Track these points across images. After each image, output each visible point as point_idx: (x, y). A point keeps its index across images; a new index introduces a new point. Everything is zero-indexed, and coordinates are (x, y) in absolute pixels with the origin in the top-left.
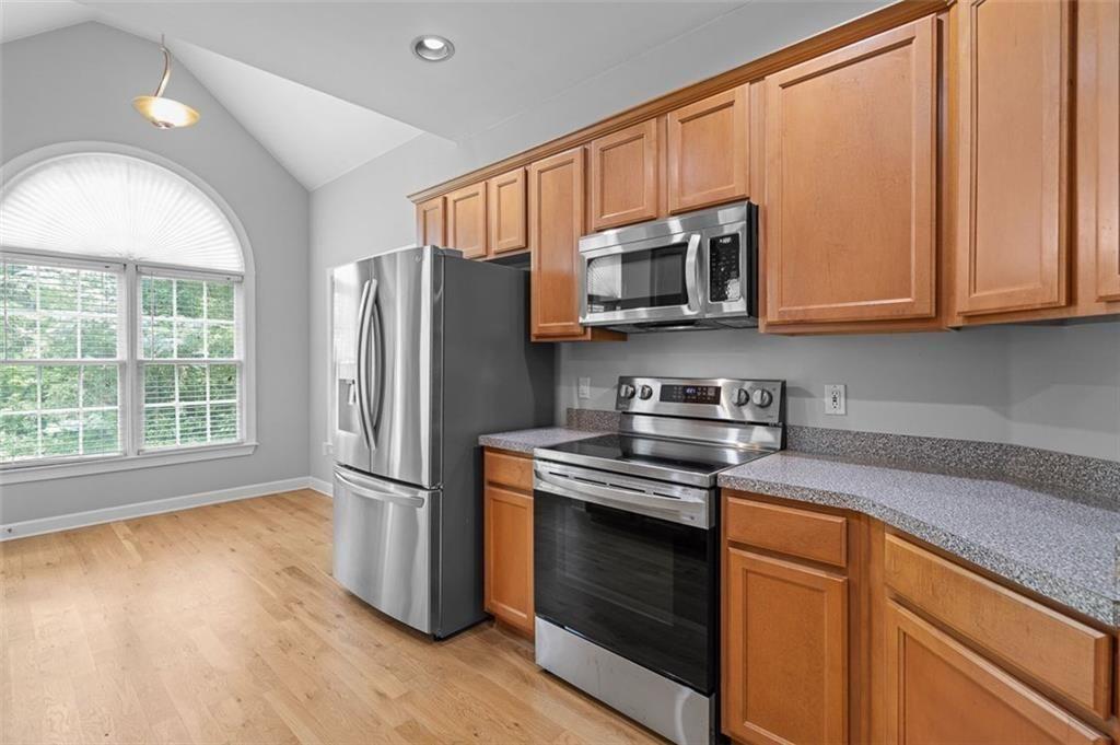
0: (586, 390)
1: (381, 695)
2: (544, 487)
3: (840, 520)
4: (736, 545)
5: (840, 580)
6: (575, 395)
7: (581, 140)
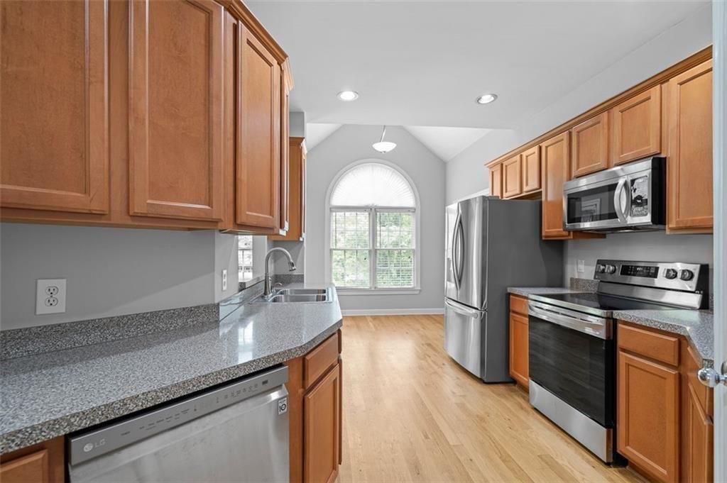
0: (582, 267)
1: (454, 393)
2: (533, 314)
3: (673, 339)
4: (624, 350)
5: (674, 372)
6: (576, 269)
7: (567, 128)
